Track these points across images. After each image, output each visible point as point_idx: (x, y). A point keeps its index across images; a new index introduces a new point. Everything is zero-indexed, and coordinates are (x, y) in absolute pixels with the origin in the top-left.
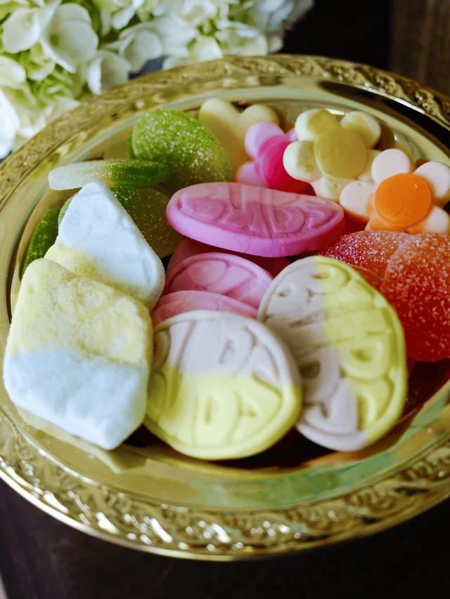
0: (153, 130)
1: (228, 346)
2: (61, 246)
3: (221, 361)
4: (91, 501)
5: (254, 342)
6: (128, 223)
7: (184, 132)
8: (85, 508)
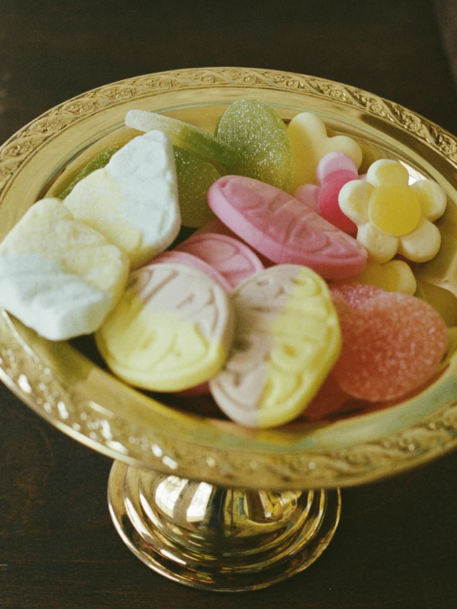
0: (242, 116)
1: (190, 299)
2: (106, 173)
3: (179, 307)
4: (21, 363)
5: (212, 301)
6: (170, 177)
7: (267, 129)
8: (14, 366)
